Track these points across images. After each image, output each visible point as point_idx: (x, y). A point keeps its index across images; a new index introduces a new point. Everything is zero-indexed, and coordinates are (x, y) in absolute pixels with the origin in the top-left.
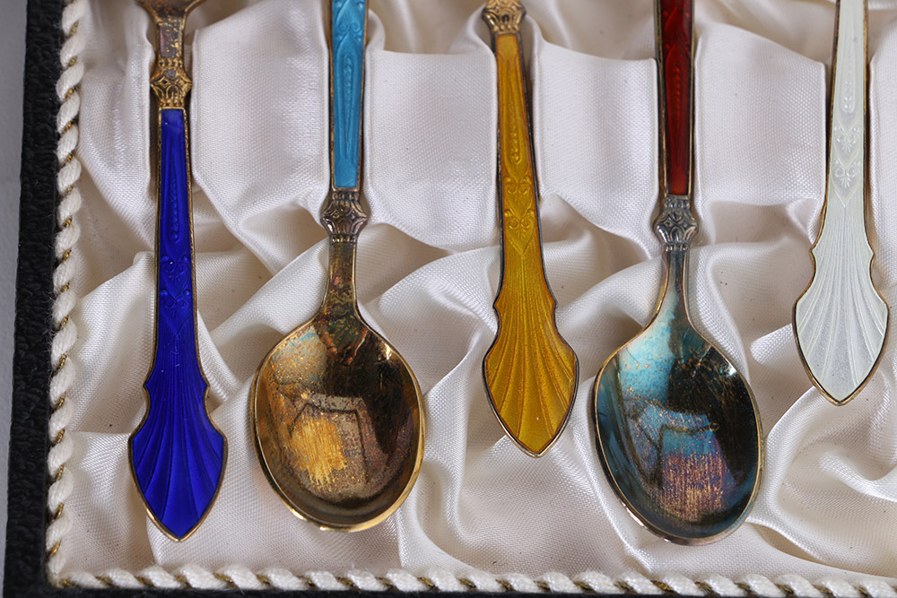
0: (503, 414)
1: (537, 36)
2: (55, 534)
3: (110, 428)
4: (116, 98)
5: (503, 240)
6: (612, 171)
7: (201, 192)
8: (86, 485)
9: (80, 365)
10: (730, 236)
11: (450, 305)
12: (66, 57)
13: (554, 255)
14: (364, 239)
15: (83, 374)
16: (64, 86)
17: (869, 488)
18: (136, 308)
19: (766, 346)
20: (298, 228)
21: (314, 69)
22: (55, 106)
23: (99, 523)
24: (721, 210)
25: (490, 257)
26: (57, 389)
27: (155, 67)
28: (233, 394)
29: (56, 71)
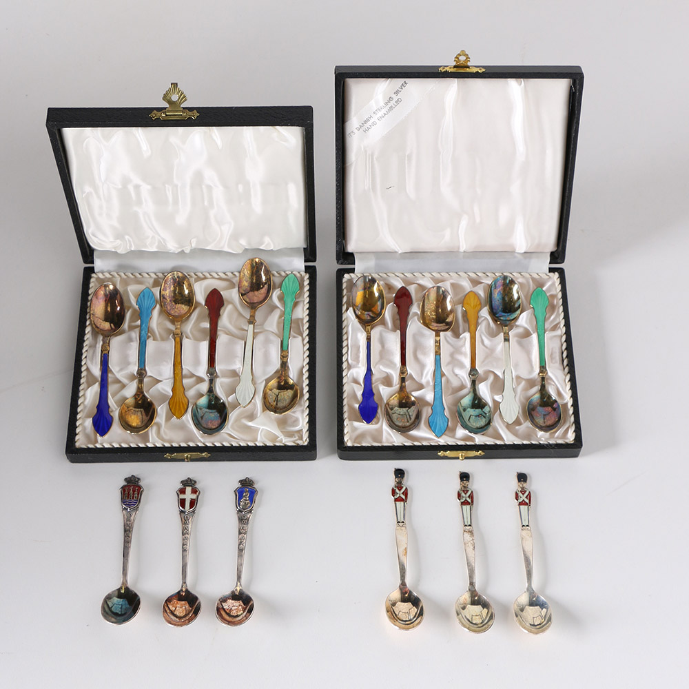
0: (172, 411)
1: (184, 337)
2: (77, 438)
3: (89, 417)
4: (94, 352)
5: (174, 377)
6: (197, 362)
7: (111, 370)
8: (84, 429)
9: (84, 405)
10: (223, 377)
11: (163, 392)
12: (85, 344)
13: (185, 381)
14: (146, 380)
15: (85, 407)
16: (84, 351)
17: (250, 424)
18: (96, 393)
19: (231, 398)
20: (132, 378)
21: (135, 346)
22: (82, 354)
23: (87, 437)
24: (221, 371)
25: (173, 381)
26: (79, 410)
27: (102, 346)
28: (116, 409)
29: (82, 348)
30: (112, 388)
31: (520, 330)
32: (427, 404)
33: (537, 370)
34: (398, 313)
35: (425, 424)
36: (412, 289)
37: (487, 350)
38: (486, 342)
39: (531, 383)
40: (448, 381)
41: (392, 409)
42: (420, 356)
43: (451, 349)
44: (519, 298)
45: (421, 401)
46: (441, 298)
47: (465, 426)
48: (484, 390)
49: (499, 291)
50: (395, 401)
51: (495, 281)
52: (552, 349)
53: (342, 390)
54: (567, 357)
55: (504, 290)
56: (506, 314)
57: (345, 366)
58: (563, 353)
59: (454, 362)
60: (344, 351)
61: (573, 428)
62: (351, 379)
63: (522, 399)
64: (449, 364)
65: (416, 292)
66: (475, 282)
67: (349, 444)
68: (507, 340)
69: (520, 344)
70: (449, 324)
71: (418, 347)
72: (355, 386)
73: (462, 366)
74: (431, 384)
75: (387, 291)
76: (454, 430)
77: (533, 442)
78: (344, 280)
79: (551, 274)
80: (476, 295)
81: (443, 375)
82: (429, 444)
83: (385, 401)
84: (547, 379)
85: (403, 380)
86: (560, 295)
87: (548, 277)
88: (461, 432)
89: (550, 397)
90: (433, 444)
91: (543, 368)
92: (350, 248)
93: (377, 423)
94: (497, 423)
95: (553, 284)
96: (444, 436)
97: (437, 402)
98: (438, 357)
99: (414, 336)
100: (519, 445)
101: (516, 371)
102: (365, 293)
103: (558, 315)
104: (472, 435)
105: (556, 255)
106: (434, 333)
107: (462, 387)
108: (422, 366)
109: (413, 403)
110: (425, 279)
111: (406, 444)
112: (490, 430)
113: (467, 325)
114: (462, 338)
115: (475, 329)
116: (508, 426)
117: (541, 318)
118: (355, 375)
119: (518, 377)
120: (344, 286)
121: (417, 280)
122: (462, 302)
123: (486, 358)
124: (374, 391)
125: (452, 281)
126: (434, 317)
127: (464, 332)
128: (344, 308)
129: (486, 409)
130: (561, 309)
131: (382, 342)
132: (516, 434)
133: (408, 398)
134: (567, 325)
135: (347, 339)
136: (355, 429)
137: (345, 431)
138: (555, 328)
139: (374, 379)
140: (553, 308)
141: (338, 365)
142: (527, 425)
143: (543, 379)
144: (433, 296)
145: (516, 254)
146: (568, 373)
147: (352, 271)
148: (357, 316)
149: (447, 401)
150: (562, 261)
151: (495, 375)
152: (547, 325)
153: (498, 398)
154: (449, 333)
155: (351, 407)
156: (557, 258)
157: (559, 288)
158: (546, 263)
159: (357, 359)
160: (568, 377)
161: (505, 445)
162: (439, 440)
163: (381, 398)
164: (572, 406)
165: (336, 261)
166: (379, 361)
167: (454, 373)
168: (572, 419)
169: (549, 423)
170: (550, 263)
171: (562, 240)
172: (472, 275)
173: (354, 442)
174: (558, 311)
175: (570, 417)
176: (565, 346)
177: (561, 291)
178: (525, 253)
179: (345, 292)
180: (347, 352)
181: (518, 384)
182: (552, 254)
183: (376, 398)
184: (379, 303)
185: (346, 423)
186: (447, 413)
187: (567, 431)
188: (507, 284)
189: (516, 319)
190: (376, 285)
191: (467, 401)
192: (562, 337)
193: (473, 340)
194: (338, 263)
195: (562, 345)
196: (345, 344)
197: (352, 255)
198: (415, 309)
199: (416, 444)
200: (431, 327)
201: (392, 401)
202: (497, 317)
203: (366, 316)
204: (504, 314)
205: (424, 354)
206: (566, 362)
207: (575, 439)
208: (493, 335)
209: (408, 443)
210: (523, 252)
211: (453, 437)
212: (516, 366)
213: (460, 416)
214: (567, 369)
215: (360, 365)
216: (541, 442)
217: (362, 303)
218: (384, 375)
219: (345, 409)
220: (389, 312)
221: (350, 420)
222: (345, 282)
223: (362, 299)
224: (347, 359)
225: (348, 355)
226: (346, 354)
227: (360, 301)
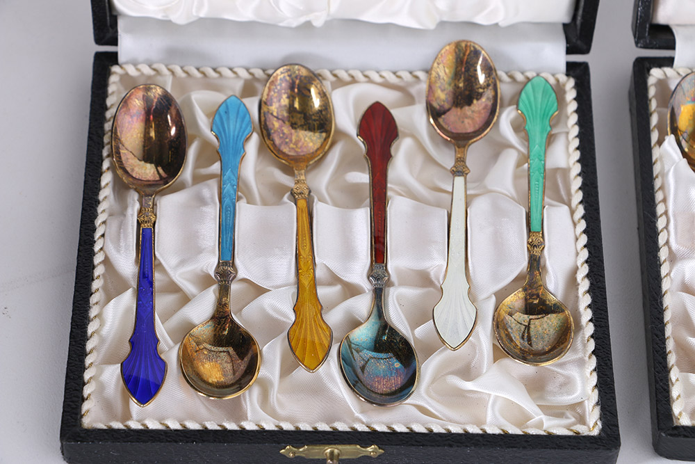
0: (297, 354)
1: (316, 200)
2: (86, 406)
3: (116, 363)
4: (121, 226)
5: (298, 283)
6: (348, 253)
7: (160, 264)
8: (101, 387)
9: (101, 336)
10: (402, 284)
11: (276, 315)
12: (100, 209)
13: (322, 292)
14: (234, 287)
15: (102, 340)
16: (98, 222)
18: (127, 311)
19: (419, 331)
20: (205, 282)
21: (212, 213)
22: (94, 230)
23: (107, 406)
24: (399, 272)
25: (294, 290)
26: (90, 345)
27: (140, 212)
28: (171, 348)
29: (95, 216)
30: (162, 302)
57: (663, 254)
60: (660, 224)
62: (677, 281)
67: (684, 421)
78: (651, 80)
92: (664, 14)
120: (652, 92)
128: (655, 136)
135: (664, 200)
136: (692, 389)
137: (675, 392)
147: (669, 62)
148: (684, 154)
165: (633, 43)
179: (653, 105)
180: (666, 227)
185: (674, 374)
194: (637, 43)
196: (660, 210)
197: (666, 30)
219: (670, 345)
221: (682, 370)
222: (652, 85)
223: (689, 120)
224: (667, 243)
225: (668, 232)
226: (665, 231)
227: (687, 124)
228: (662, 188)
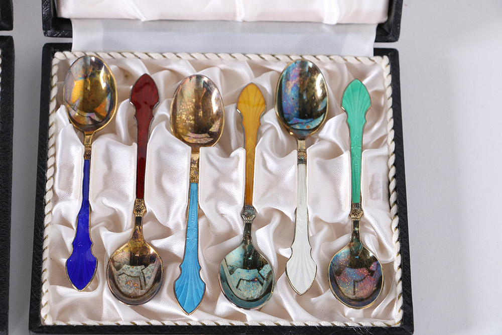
31: (325, 146)
32: (174, 258)
33: (347, 209)
34: (137, 116)
35: (168, 291)
36: (160, 79)
37: (271, 177)
38: (271, 164)
39: (338, 230)
40: (208, 224)
41: (118, 268)
42: (167, 185)
43: (216, 174)
44: (324, 95)
45: (165, 254)
46: (204, 92)
47: (231, 297)
48: (263, 239)
49: (295, 85)
50: (123, 255)
51: (287, 69)
52: (373, 176)
53: (42, 235)
54: (395, 189)
55: (302, 83)
56: (304, 121)
57: (48, 197)
58: (389, 183)
59: (219, 194)
60: (49, 173)
61: (399, 303)
62: (57, 218)
63: (324, 255)
64: (210, 197)
65: (167, 83)
66: (259, 69)
67: (48, 322)
68: (302, 161)
69: (323, 167)
70: (214, 136)
71: (163, 169)
72: (64, 229)
73: (231, 200)
74: (183, 228)
75: (122, 79)
76: (213, 302)
77: (337, 324)
78: (55, 61)
79: (378, 59)
80: (259, 89)
81: (200, 214)
82: (173, 324)
83: (109, 255)
84: (363, 224)
85: (138, 221)
86: (389, 92)
87: (371, 63)
88: (224, 306)
89: (365, 251)
90: (180, 323)
91: (356, 207)
92: (66, 12)
93: (94, 289)
94: (280, 292)
95: (380, 75)
96: (197, 312)
97: (190, 259)
98: (194, 185)
99: (158, 153)
100: (314, 327)
101: (314, 211)
102: (85, 82)
103: (385, 123)
104: (241, 310)
105: (386, 28)
106: (190, 148)
107: (231, 234)
108: (168, 200)
109: (153, 259)
110: (181, 62)
111: (139, 323)
112: (270, 303)
113: (243, 136)
114: (233, 157)
115: (254, 144)
116: (300, 298)
117: (357, 128)
118: (63, 212)
119: (317, 220)
120: (55, 70)
121: (169, 64)
122: (237, 100)
123: (269, 188)
124: (93, 238)
125: (222, 66)
126: (192, 122)
127: (238, 147)
128: (53, 105)
129: (265, 271)
130: (390, 113)
131: (109, 161)
132: (311, 311)
133: (145, 249)
134: (398, 139)
135: (55, 155)
136: (58, 298)
137: (43, 301)
138: (379, 143)
139: (93, 219)
140: (378, 110)
141: (37, 196)
142: (328, 295)
143: (356, 224)
144: (189, 90)
145: (324, 27)
146: (396, 214)
147: (68, 47)
148: (72, 120)
149: (206, 255)
150: (396, 38)
151: (283, 216)
152: (367, 139)
153: (285, 252)
154: (214, 149)
155: (55, 262)
156: (387, 34)
157: (388, 80)
158: (369, 42)
159: (68, 187)
160: (396, 222)
161: (293, 328)
162: (190, 317)
163: (103, 250)
164: (400, 267)
165: (42, 32)
166: (102, 191)
167: (218, 211)
168: (399, 288)
169: (361, 294)
170: (376, 41)
171: (394, 6)
172: (255, 58)
173: (57, 320)
174: (386, 117)
175: (397, 285)
176: (393, 171)
177: (391, 85)
178: (338, 24)
179: (55, 80)
180: (53, 176)
181: (318, 230)
182: (380, 27)
183: (94, 250)
184: (107, 100)
185: (44, 288)
186: (204, 275)
187: (391, 306)
188: (307, 74)
189: (319, 128)
190: (103, 71)
191: (235, 257)
192: (389, 157)
193: (249, 160)
194: (45, 34)
195: (389, 170)
196: (50, 162)
197: (68, 22)
198: (163, 110)
199: (155, 322)
200: (186, 139)
201: (121, 254)
202: (289, 125)
203: (86, 119)
204: (301, 120)
205: (173, 181)
206: (393, 198)
207: (402, 320)
208: (282, 153)
209: (141, 322)
210: (334, 22)
211: (212, 312)
212: (315, 202)
213: (224, 279)
214: (394, 209)
215: (72, 197)
216: (349, 324)
217: (81, 98)
218: (110, 213)
219: (46, 265)
220: (122, 113)
221: (52, 283)
222: (56, 65)
223: (81, 91)
224: (53, 188)
225: (54, 180)
226: (52, 179)
227: (79, 94)
228: (54, 145)
